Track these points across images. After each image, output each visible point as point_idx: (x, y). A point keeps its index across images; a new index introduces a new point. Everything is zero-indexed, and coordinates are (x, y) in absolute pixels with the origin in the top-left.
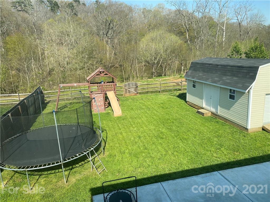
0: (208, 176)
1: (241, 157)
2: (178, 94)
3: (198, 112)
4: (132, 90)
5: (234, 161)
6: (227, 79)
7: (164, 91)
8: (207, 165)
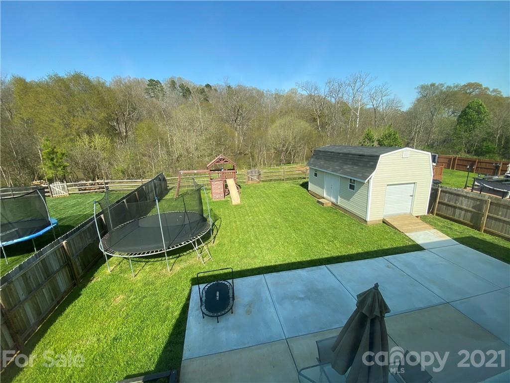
0: (315, 270)
1: (354, 251)
2: (301, 183)
3: (319, 202)
4: (255, 178)
5: (344, 255)
6: (348, 168)
7: (287, 179)
8: (316, 258)
